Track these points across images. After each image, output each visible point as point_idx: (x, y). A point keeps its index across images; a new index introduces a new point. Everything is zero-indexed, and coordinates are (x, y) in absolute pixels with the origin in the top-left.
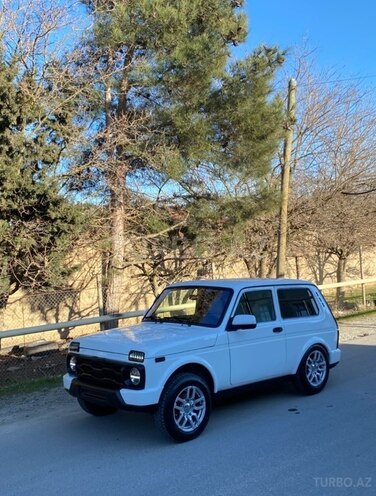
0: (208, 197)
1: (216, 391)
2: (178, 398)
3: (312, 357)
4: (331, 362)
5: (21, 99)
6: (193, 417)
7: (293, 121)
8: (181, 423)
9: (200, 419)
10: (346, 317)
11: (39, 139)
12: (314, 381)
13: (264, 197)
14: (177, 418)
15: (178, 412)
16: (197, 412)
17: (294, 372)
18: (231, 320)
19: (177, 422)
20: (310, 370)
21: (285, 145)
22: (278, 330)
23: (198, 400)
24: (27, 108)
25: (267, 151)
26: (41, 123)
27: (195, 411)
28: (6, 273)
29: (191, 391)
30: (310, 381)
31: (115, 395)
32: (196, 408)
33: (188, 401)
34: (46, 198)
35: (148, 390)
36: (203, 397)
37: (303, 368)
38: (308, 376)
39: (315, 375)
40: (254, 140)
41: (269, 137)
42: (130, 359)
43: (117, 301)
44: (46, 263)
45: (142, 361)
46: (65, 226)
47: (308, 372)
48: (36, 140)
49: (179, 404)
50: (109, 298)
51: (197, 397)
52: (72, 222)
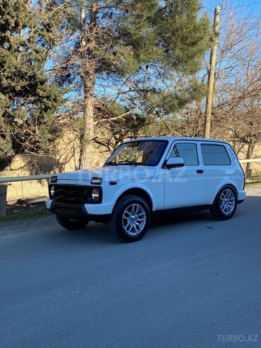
0: (154, 91)
1: (154, 210)
2: (126, 211)
3: (225, 193)
4: (239, 199)
5: (17, 8)
6: (137, 226)
7: (217, 34)
8: (128, 229)
9: (142, 227)
10: (251, 183)
11: (31, 39)
12: (226, 210)
13: (195, 90)
14: (125, 225)
15: (125, 220)
16: (140, 222)
17: (211, 203)
18: (166, 161)
19: (125, 228)
20: (223, 203)
21: (211, 55)
22: (200, 172)
23: (140, 214)
24: (22, 15)
25: (197, 53)
26: (33, 30)
27: (138, 222)
28: (9, 139)
29: (136, 207)
30: (223, 210)
31: (81, 207)
32: (139, 220)
33: (133, 215)
34: (35, 79)
35: (104, 204)
36: (144, 213)
37: (218, 200)
38: (221, 207)
39: (227, 207)
40: (188, 45)
41: (199, 43)
42: (92, 183)
43: (88, 164)
44: (37, 132)
45: (100, 184)
46: (50, 104)
47: (221, 204)
48: (29, 40)
49: (127, 215)
50: (83, 162)
51: (139, 212)
52: (55, 100)
